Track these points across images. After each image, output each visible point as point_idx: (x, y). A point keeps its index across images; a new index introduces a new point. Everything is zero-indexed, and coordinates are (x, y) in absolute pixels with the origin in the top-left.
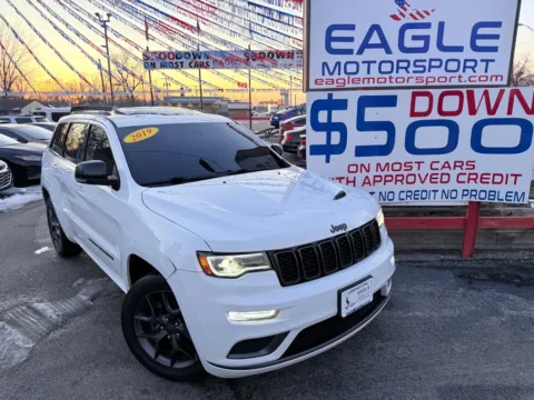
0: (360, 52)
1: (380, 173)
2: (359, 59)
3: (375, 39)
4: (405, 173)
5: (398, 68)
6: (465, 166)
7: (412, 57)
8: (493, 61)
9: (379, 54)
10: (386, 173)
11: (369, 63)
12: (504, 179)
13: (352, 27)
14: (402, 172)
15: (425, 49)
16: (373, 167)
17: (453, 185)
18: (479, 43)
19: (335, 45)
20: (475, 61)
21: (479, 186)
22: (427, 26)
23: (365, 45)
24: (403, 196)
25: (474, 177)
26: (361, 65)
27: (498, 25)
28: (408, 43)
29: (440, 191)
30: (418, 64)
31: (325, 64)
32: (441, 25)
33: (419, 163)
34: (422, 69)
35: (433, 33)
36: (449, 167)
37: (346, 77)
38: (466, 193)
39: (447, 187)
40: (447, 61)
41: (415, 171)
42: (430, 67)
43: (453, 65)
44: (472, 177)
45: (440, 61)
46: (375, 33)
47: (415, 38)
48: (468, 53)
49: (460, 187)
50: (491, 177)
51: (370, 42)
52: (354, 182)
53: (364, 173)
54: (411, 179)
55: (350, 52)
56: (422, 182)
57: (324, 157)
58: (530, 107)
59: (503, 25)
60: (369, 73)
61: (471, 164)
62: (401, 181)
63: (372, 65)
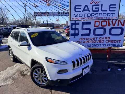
1: (87, 40)
2: (82, 13)
3: (86, 8)
4: (93, 40)
5: (92, 15)
6: (107, 39)
7: (95, 13)
8: (114, 13)
9: (87, 12)
10: (89, 40)
11: (85, 14)
12: (117, 41)
13: (81, 6)
15: (98, 11)
16: (86, 39)
18: (111, 9)
19: (77, 10)
20: (110, 13)
21: (111, 43)
22: (99, 5)
24: (93, 46)
26: (83, 15)
27: (115, 5)
28: (94, 9)
29: (102, 45)
32: (102, 5)
33: (97, 38)
34: (97, 15)
35: (100, 7)
36: (104, 39)
37: (79, 17)
38: (108, 45)
39: (103, 44)
41: (96, 40)
42: (99, 15)
44: (109, 41)
45: (102, 13)
47: (96, 8)
48: (108, 12)
49: (106, 44)
50: (114, 41)
51: (85, 9)
52: (81, 42)
54: (95, 42)
55: (80, 12)
56: (97, 42)
57: (74, 36)
58: (123, 24)
59: (117, 5)
60: (85, 16)
61: (109, 38)
62: (92, 42)
63: (85, 15)
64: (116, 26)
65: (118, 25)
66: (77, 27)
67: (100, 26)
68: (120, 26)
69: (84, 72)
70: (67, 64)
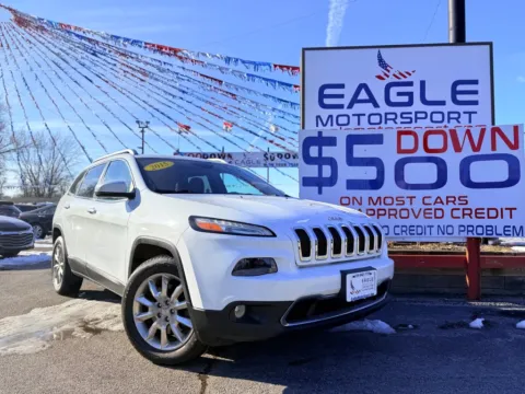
0: (350, 106)
1: (372, 206)
2: (350, 112)
3: (363, 95)
4: (399, 208)
5: (386, 120)
6: (457, 202)
7: (399, 110)
8: (475, 113)
9: (368, 108)
10: (378, 206)
11: (359, 115)
12: (499, 213)
13: (342, 86)
14: (394, 206)
15: (410, 103)
16: (365, 201)
17: (447, 220)
18: (460, 97)
19: (327, 101)
20: (459, 113)
21: (475, 222)
22: (410, 84)
23: (355, 100)
24: (398, 230)
25: (468, 212)
26: (352, 118)
28: (394, 98)
29: (436, 227)
30: (404, 116)
31: (318, 117)
32: (423, 84)
33: (411, 198)
34: (408, 120)
35: (416, 90)
36: (442, 202)
37: (338, 128)
38: (462, 228)
39: (442, 222)
40: (432, 113)
42: (417, 118)
43: (437, 117)
44: (466, 212)
45: (425, 113)
46: (363, 90)
47: (399, 94)
48: (450, 106)
49: (456, 223)
50: (485, 211)
51: (360, 97)
53: (357, 206)
54: (404, 214)
55: (341, 106)
56: (416, 217)
57: (316, 188)
58: (513, 142)
59: (480, 83)
60: (359, 124)
61: (463, 200)
62: (395, 215)
63: (361, 117)
64: (486, 149)
65: (494, 148)
66: (327, 152)
67: (421, 152)
68: (502, 148)
69: (352, 287)
70: (274, 235)
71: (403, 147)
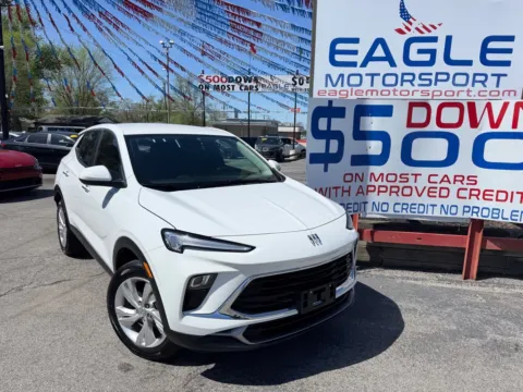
0: (364, 64)
1: (373, 183)
3: (379, 52)
4: (401, 185)
5: (403, 81)
6: (466, 181)
7: (417, 70)
8: (505, 75)
9: (384, 67)
10: (380, 183)
11: (373, 75)
12: (509, 196)
13: (356, 41)
14: (397, 184)
15: (431, 62)
16: (367, 178)
17: (452, 199)
18: (490, 57)
19: (338, 58)
20: (486, 76)
22: (434, 39)
23: (369, 58)
24: (398, 208)
25: (476, 193)
26: (365, 78)
27: (511, 39)
28: (414, 56)
29: (439, 206)
30: (423, 77)
31: (328, 76)
32: (449, 39)
33: (416, 175)
34: (427, 82)
35: (440, 47)
36: (449, 181)
37: (349, 89)
38: (467, 209)
39: (445, 202)
40: (455, 75)
41: (411, 183)
42: (437, 80)
43: (461, 80)
44: (473, 192)
45: (448, 74)
46: (380, 47)
47: (420, 51)
48: (478, 67)
49: (461, 203)
50: (494, 194)
51: (375, 55)
52: (349, 191)
53: (359, 183)
54: (407, 191)
55: (354, 64)
56: (420, 195)
57: (322, 166)
59: (516, 39)
60: (372, 85)
61: (473, 179)
62: (397, 192)
63: (375, 77)
65: (515, 126)
71: (413, 121)
